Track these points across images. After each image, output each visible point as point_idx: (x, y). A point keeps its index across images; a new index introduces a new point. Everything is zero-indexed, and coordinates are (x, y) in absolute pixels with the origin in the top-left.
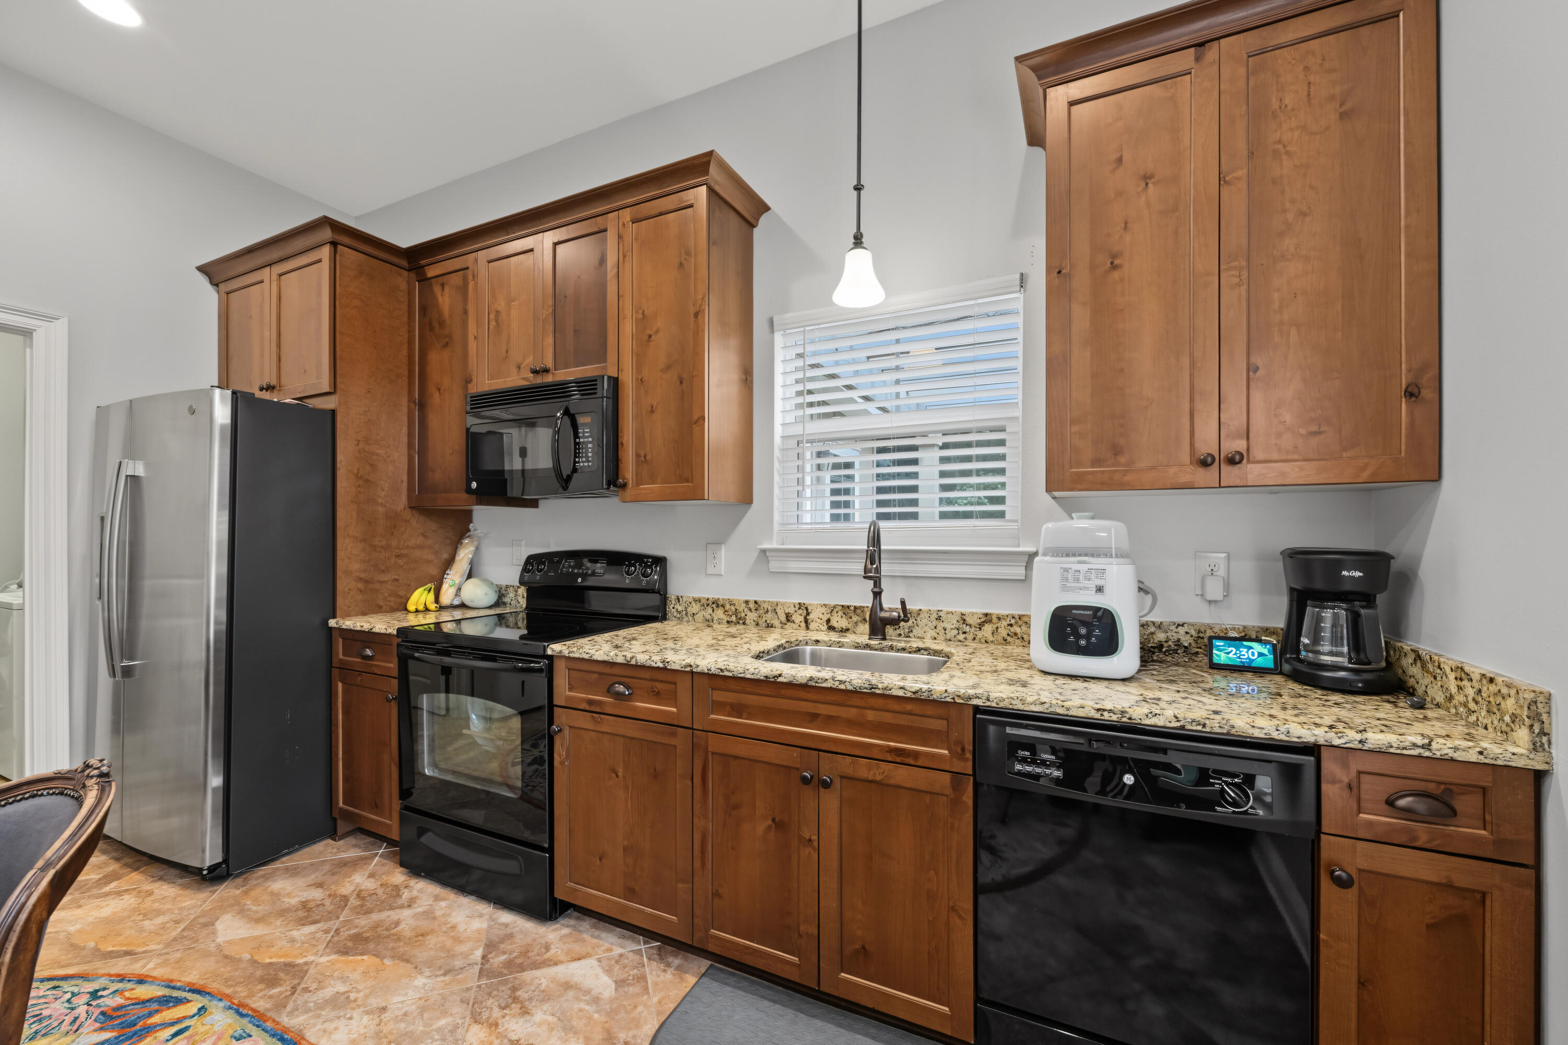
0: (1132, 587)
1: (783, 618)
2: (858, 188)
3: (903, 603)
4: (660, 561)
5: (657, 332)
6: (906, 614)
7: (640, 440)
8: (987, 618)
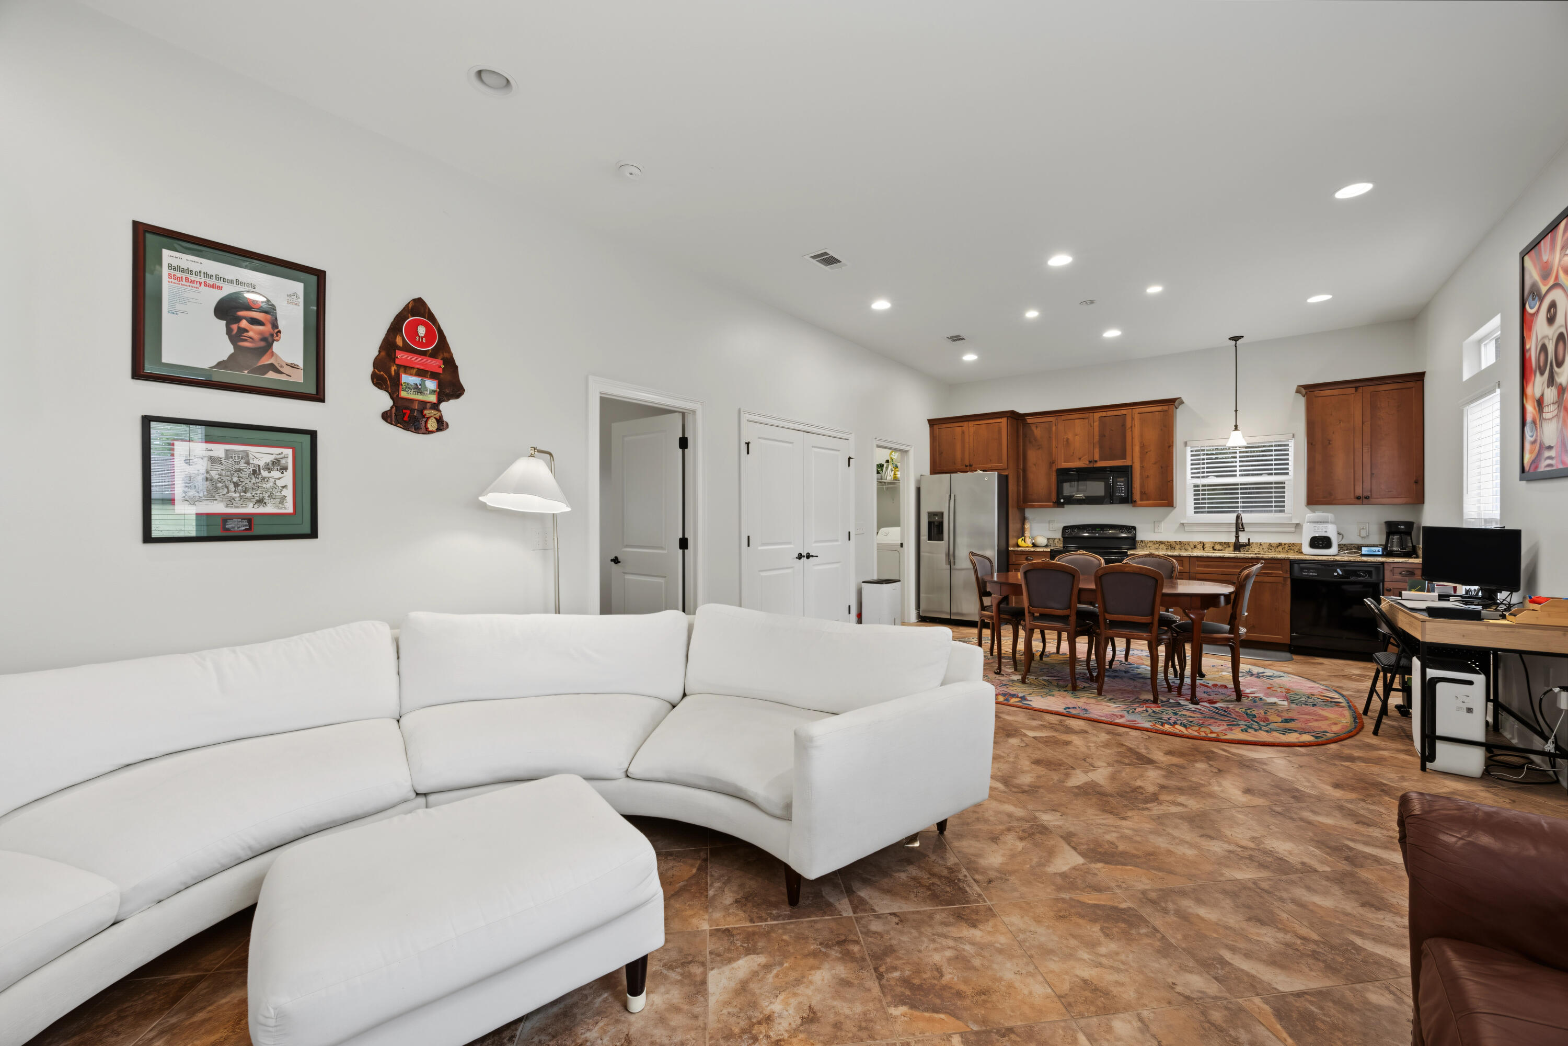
0: (1336, 533)
1: (1193, 547)
2: (1236, 411)
3: (1249, 539)
4: (1134, 528)
5: (1150, 451)
6: (1249, 544)
7: (1142, 486)
8: (1280, 544)
